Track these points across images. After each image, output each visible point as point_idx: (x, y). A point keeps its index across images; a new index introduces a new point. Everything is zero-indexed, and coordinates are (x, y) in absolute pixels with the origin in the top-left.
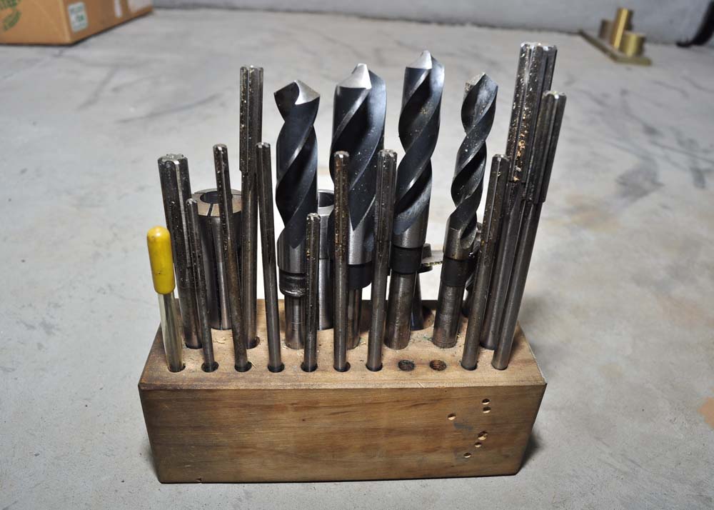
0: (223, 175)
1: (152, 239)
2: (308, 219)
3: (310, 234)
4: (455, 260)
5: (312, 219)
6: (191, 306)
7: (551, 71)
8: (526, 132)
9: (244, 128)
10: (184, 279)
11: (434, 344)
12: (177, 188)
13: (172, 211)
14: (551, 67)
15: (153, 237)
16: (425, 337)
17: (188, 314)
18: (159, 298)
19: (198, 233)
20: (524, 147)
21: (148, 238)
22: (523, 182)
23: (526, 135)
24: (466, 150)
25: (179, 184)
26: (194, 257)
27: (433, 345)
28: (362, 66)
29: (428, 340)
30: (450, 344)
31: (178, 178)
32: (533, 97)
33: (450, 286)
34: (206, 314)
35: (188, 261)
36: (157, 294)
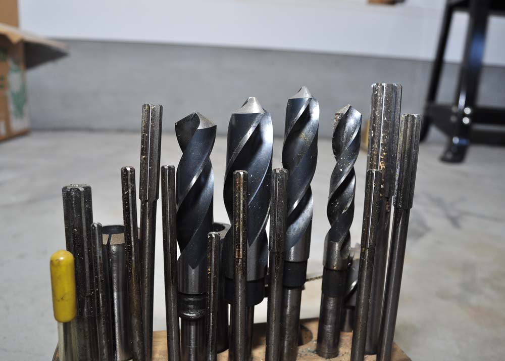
0: (130, 195)
1: (55, 263)
2: (209, 237)
3: (211, 252)
4: (335, 270)
5: (213, 236)
6: (88, 337)
7: (399, 103)
8: (384, 154)
9: (144, 159)
10: (83, 308)
11: (320, 355)
12: (81, 214)
13: (74, 238)
14: (399, 99)
15: (57, 260)
16: (309, 351)
17: (85, 346)
18: (59, 328)
19: (101, 256)
20: (384, 167)
21: (52, 262)
22: (386, 196)
23: (384, 156)
24: (341, 170)
25: (83, 211)
26: (97, 281)
27: (319, 357)
28: (252, 100)
29: (313, 352)
30: (333, 354)
31: (83, 205)
32: (388, 124)
33: (331, 296)
34: (107, 342)
35: (88, 289)
36: (56, 322)
